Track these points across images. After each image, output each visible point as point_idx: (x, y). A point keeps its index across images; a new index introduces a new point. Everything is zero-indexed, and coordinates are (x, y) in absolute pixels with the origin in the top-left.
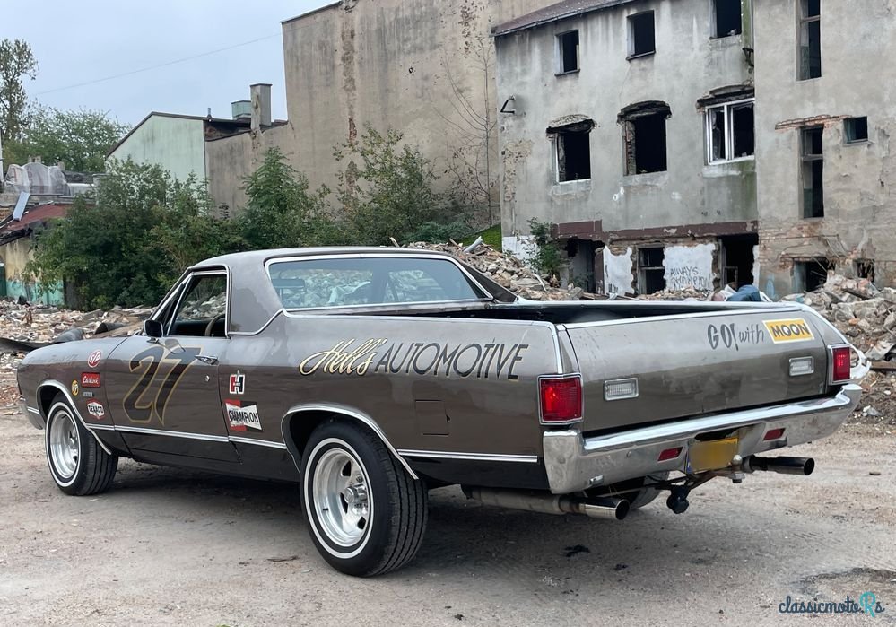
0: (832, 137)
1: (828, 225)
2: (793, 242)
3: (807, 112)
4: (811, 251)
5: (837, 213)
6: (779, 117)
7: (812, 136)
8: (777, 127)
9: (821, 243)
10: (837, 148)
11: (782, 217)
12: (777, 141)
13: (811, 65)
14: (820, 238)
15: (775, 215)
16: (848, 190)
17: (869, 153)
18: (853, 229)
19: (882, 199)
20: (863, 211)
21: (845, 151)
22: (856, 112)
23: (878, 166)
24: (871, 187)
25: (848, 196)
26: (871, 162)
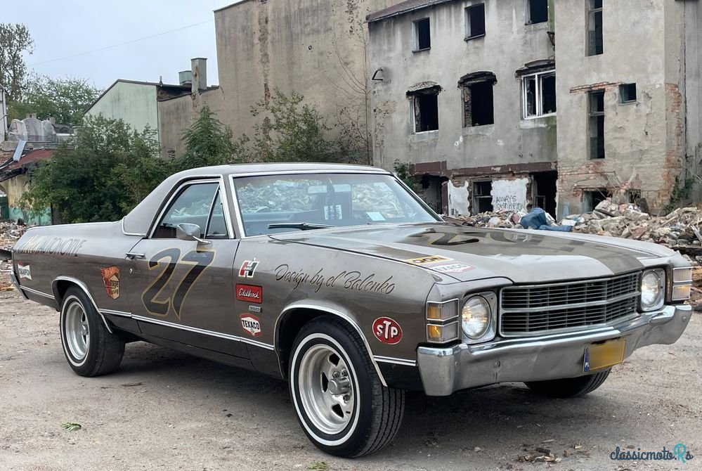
0: (611, 99)
1: (608, 164)
2: (582, 177)
3: (593, 80)
4: (595, 183)
5: (614, 155)
6: (573, 83)
7: (596, 97)
8: (571, 91)
9: (602, 178)
10: (614, 107)
11: (576, 158)
12: (571, 101)
13: (596, 45)
14: (602, 174)
15: (570, 156)
16: (622, 138)
17: (637, 111)
18: (625, 168)
19: (646, 145)
20: (632, 154)
21: (620, 109)
22: (628, 80)
23: (643, 121)
24: (639, 136)
25: (621, 143)
26: (639, 117)
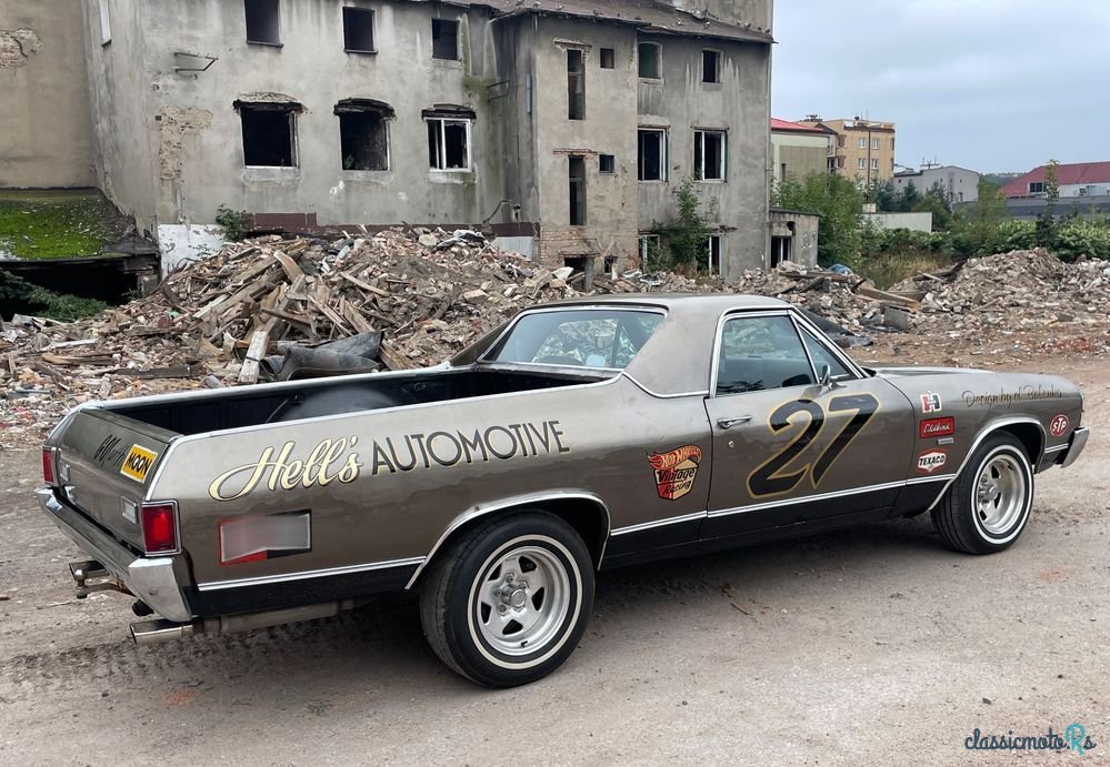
0: (592, 166)
1: (590, 231)
2: (566, 243)
3: (576, 145)
4: (577, 249)
5: (595, 222)
6: (556, 145)
7: (576, 162)
8: (555, 152)
9: (585, 245)
10: (595, 176)
11: (559, 224)
12: (555, 163)
13: (576, 111)
14: (585, 240)
15: (553, 221)
16: (603, 207)
17: (615, 182)
18: (606, 235)
19: (623, 215)
20: (611, 222)
21: (600, 178)
22: (608, 153)
23: (621, 192)
24: (617, 207)
25: (602, 211)
26: (617, 189)
